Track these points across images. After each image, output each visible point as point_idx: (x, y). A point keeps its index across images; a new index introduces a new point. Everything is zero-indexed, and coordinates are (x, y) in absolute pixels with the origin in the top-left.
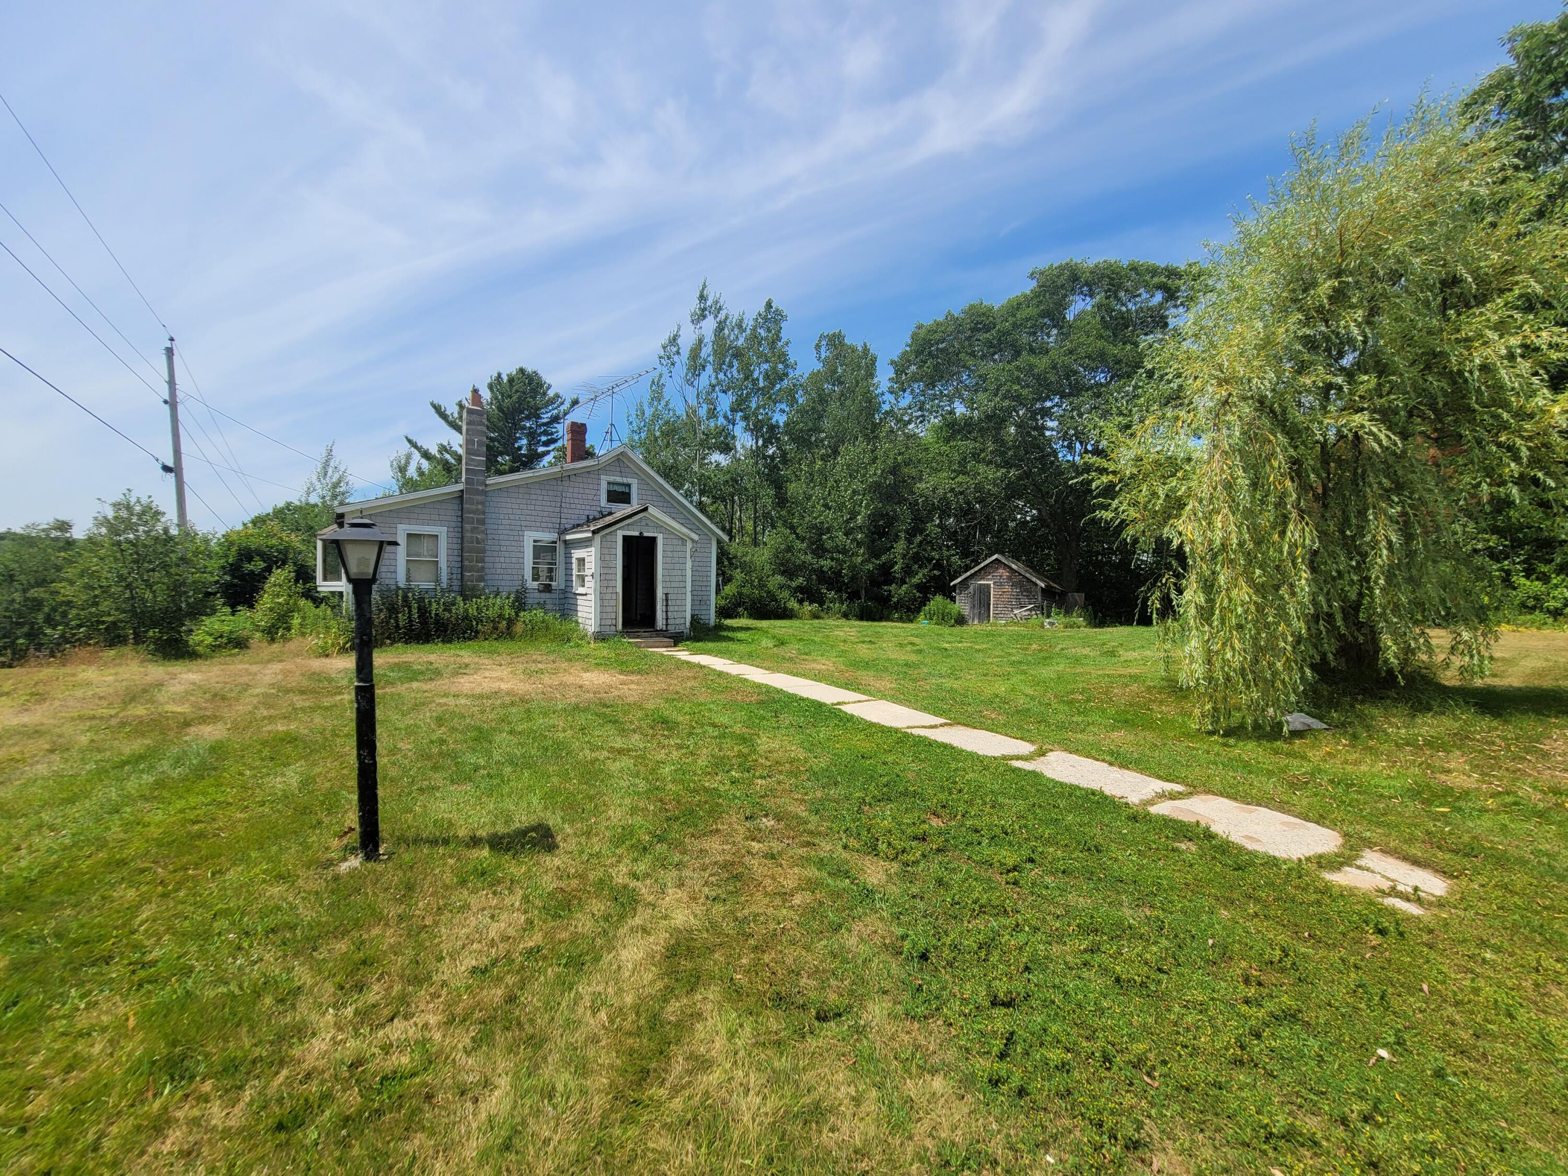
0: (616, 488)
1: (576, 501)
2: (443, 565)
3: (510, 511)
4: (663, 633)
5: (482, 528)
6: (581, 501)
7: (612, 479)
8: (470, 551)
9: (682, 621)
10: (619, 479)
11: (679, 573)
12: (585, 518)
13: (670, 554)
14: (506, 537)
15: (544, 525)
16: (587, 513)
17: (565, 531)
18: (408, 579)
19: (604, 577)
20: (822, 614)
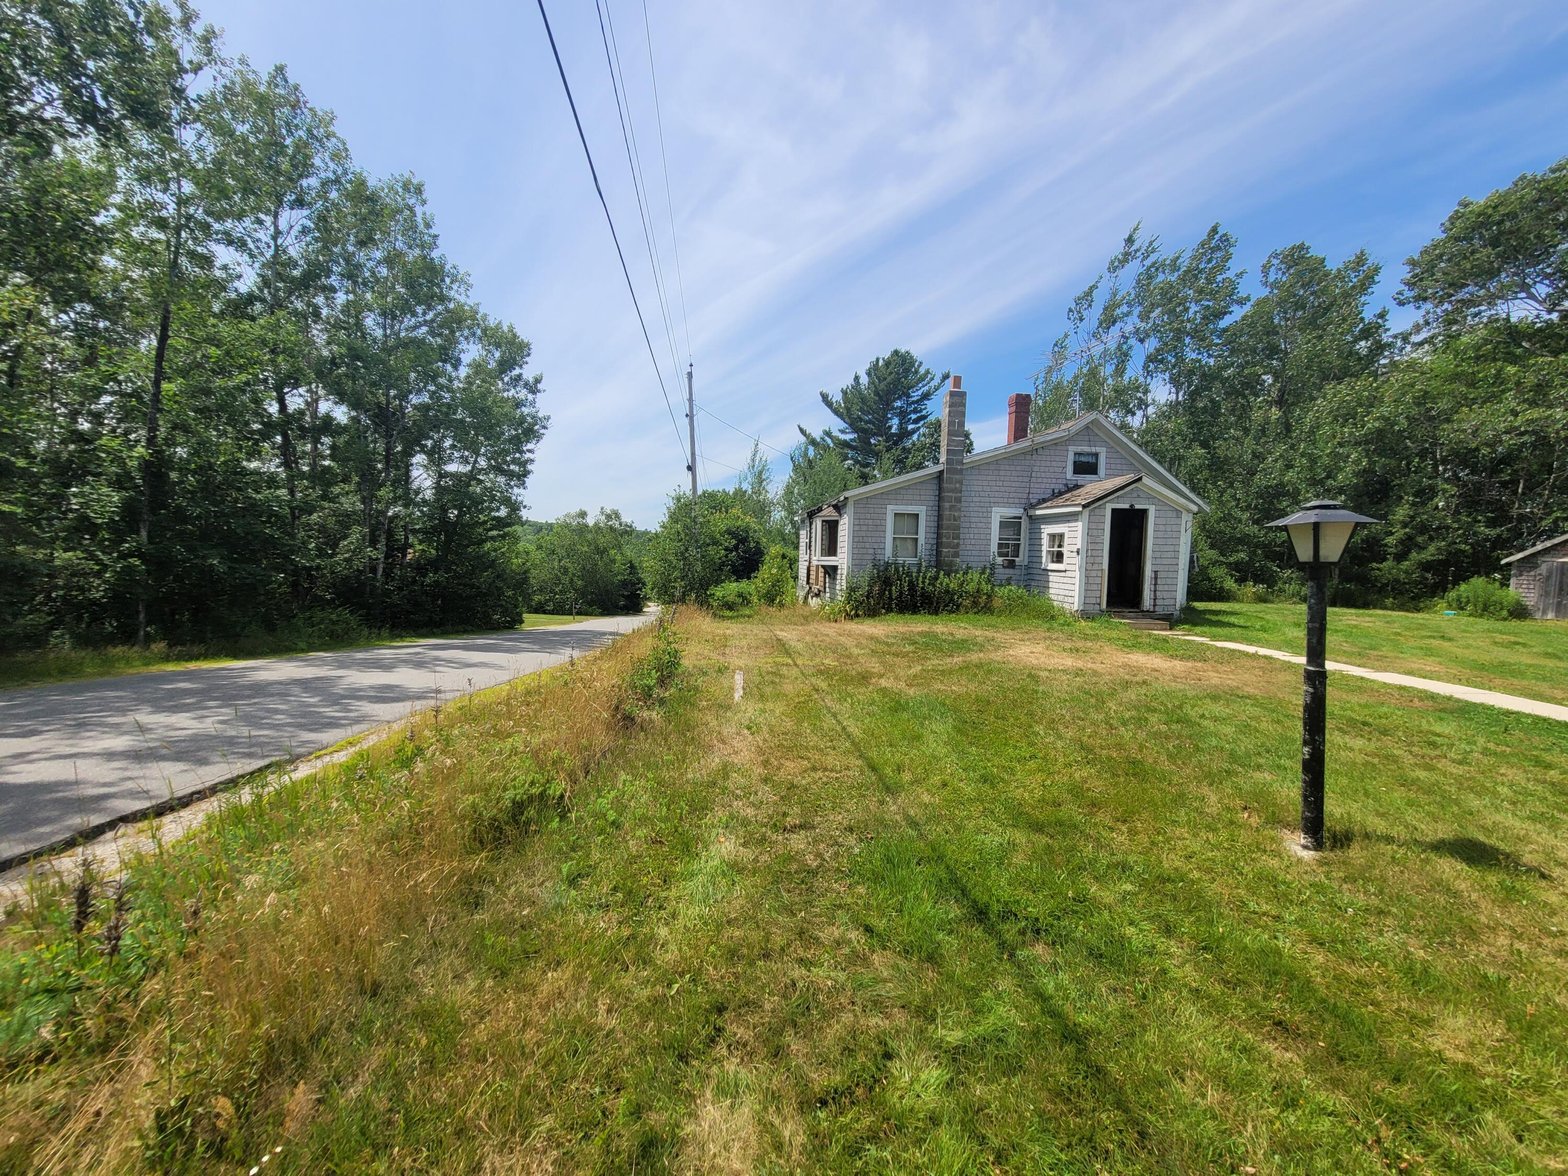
0: (1083, 459)
1: (1043, 475)
2: (922, 541)
3: (980, 488)
4: (1150, 615)
5: (958, 505)
6: (1048, 475)
7: (1079, 449)
8: (948, 528)
9: (1172, 602)
10: (1086, 449)
11: (1171, 548)
12: (1050, 491)
13: (1162, 528)
14: (976, 514)
15: (1011, 501)
16: (1053, 486)
17: (1033, 506)
18: (895, 555)
19: (1089, 553)
20: (1271, 597)
